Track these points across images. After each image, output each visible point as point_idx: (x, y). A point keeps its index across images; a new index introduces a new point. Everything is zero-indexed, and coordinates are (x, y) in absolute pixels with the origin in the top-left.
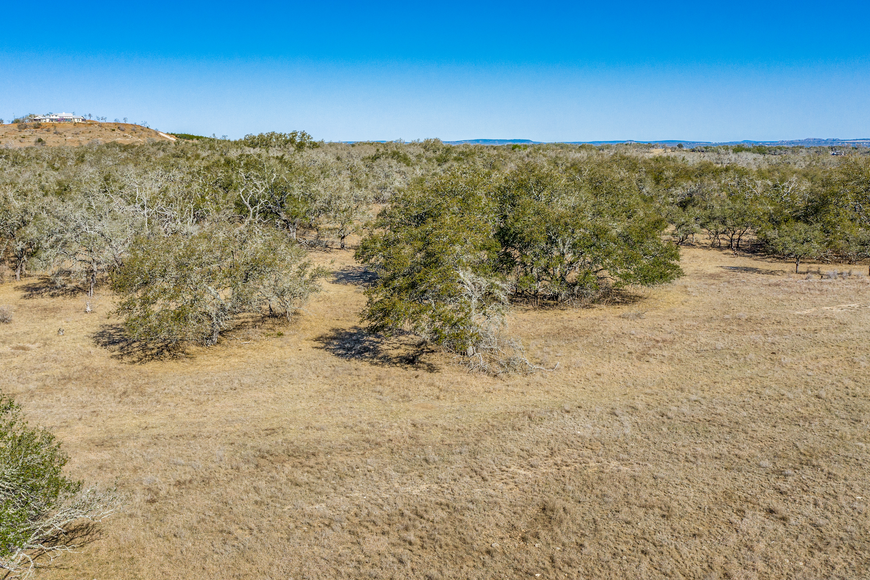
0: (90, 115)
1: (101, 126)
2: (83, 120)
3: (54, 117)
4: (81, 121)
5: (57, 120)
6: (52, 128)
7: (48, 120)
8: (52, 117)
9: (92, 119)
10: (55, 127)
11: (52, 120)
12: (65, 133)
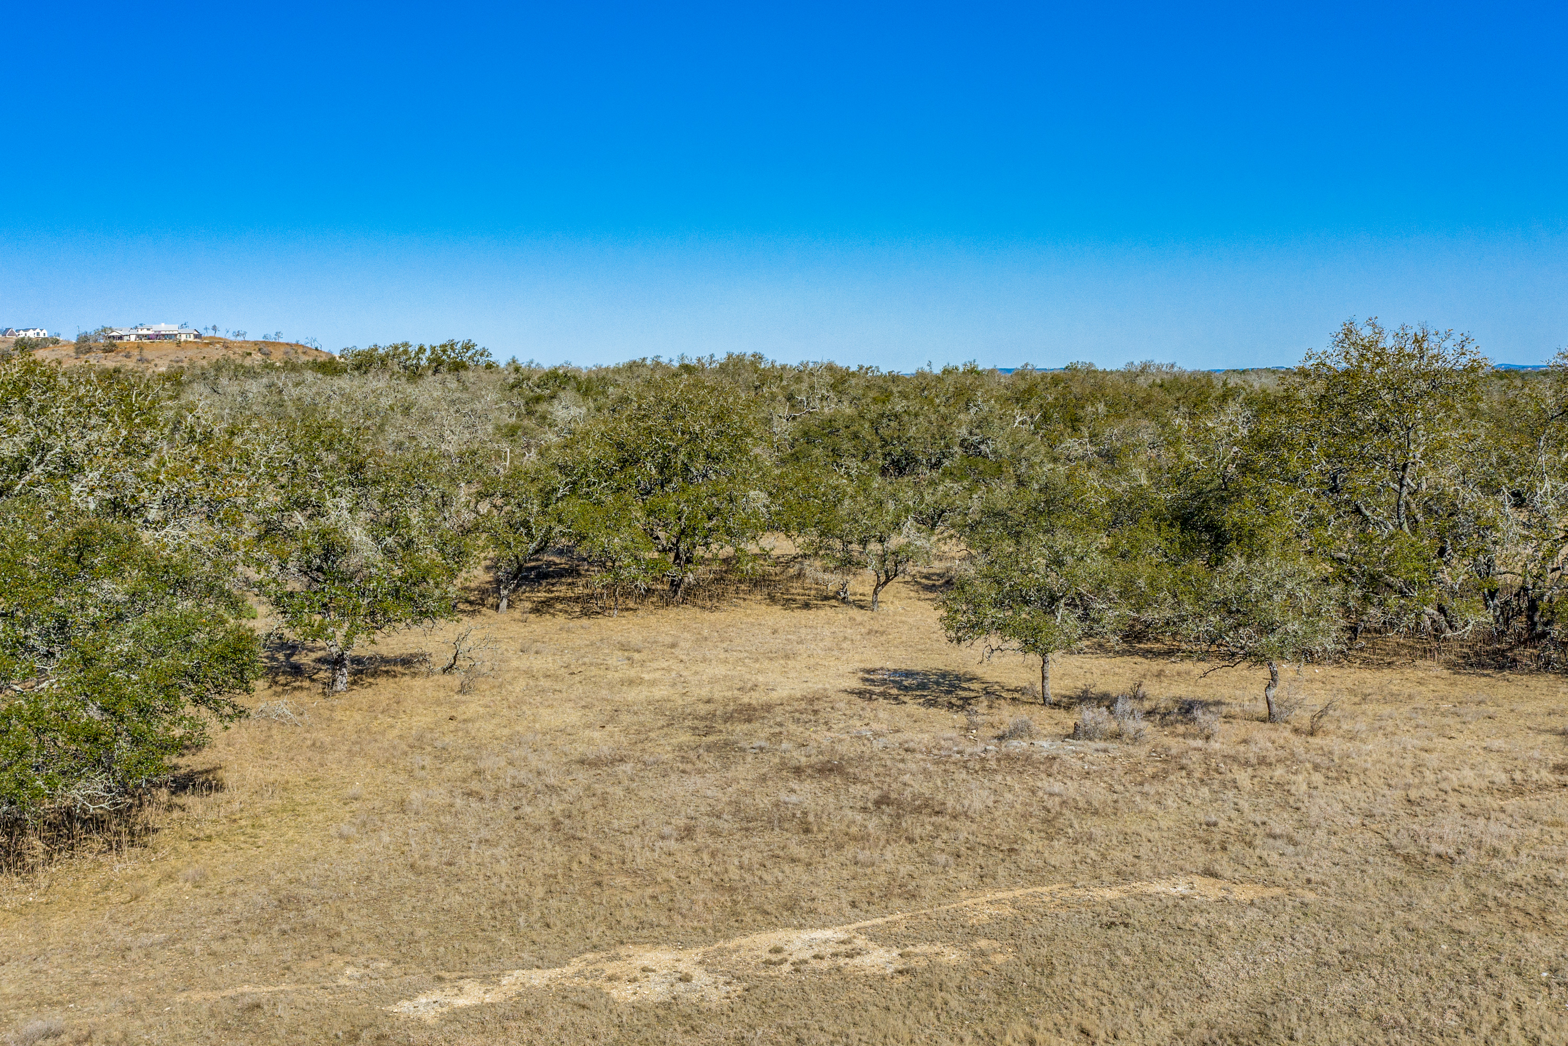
0: (214, 328)
1: (227, 347)
2: (196, 337)
3: (145, 332)
4: (192, 339)
5: (148, 337)
6: (136, 353)
7: (133, 338)
8: (140, 332)
9: (218, 335)
10: (142, 349)
11: (138, 336)
12: (157, 361)
